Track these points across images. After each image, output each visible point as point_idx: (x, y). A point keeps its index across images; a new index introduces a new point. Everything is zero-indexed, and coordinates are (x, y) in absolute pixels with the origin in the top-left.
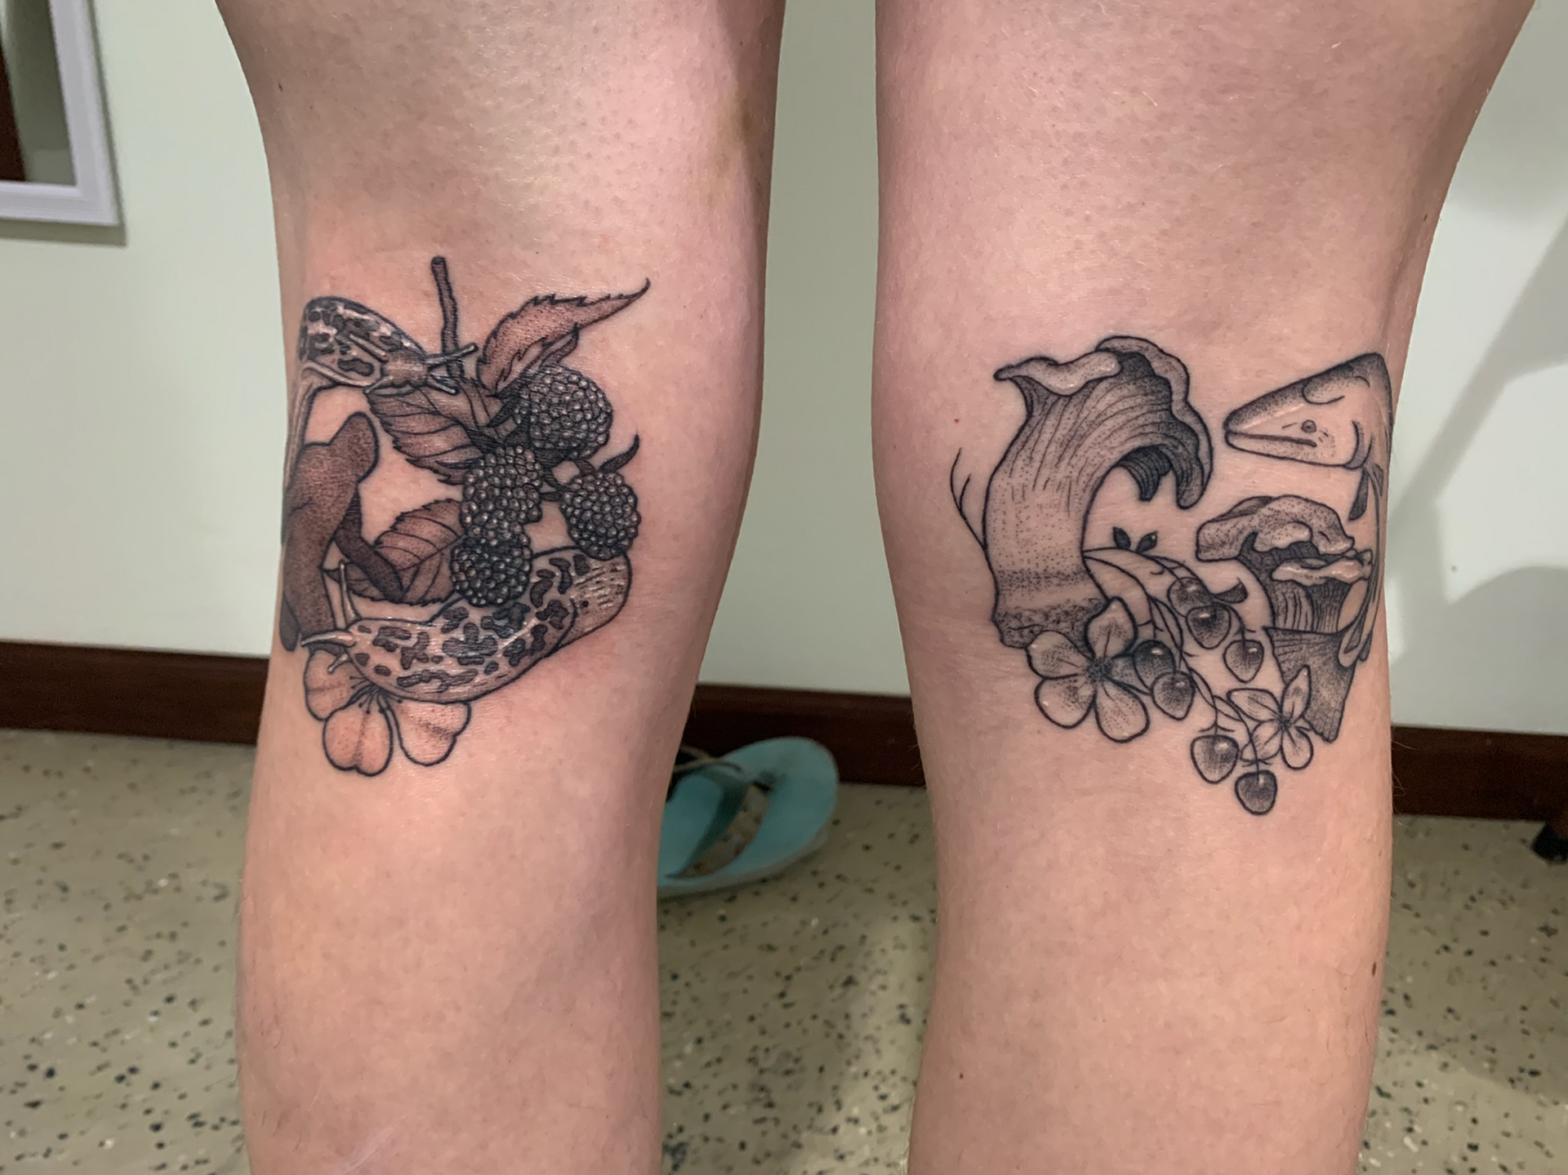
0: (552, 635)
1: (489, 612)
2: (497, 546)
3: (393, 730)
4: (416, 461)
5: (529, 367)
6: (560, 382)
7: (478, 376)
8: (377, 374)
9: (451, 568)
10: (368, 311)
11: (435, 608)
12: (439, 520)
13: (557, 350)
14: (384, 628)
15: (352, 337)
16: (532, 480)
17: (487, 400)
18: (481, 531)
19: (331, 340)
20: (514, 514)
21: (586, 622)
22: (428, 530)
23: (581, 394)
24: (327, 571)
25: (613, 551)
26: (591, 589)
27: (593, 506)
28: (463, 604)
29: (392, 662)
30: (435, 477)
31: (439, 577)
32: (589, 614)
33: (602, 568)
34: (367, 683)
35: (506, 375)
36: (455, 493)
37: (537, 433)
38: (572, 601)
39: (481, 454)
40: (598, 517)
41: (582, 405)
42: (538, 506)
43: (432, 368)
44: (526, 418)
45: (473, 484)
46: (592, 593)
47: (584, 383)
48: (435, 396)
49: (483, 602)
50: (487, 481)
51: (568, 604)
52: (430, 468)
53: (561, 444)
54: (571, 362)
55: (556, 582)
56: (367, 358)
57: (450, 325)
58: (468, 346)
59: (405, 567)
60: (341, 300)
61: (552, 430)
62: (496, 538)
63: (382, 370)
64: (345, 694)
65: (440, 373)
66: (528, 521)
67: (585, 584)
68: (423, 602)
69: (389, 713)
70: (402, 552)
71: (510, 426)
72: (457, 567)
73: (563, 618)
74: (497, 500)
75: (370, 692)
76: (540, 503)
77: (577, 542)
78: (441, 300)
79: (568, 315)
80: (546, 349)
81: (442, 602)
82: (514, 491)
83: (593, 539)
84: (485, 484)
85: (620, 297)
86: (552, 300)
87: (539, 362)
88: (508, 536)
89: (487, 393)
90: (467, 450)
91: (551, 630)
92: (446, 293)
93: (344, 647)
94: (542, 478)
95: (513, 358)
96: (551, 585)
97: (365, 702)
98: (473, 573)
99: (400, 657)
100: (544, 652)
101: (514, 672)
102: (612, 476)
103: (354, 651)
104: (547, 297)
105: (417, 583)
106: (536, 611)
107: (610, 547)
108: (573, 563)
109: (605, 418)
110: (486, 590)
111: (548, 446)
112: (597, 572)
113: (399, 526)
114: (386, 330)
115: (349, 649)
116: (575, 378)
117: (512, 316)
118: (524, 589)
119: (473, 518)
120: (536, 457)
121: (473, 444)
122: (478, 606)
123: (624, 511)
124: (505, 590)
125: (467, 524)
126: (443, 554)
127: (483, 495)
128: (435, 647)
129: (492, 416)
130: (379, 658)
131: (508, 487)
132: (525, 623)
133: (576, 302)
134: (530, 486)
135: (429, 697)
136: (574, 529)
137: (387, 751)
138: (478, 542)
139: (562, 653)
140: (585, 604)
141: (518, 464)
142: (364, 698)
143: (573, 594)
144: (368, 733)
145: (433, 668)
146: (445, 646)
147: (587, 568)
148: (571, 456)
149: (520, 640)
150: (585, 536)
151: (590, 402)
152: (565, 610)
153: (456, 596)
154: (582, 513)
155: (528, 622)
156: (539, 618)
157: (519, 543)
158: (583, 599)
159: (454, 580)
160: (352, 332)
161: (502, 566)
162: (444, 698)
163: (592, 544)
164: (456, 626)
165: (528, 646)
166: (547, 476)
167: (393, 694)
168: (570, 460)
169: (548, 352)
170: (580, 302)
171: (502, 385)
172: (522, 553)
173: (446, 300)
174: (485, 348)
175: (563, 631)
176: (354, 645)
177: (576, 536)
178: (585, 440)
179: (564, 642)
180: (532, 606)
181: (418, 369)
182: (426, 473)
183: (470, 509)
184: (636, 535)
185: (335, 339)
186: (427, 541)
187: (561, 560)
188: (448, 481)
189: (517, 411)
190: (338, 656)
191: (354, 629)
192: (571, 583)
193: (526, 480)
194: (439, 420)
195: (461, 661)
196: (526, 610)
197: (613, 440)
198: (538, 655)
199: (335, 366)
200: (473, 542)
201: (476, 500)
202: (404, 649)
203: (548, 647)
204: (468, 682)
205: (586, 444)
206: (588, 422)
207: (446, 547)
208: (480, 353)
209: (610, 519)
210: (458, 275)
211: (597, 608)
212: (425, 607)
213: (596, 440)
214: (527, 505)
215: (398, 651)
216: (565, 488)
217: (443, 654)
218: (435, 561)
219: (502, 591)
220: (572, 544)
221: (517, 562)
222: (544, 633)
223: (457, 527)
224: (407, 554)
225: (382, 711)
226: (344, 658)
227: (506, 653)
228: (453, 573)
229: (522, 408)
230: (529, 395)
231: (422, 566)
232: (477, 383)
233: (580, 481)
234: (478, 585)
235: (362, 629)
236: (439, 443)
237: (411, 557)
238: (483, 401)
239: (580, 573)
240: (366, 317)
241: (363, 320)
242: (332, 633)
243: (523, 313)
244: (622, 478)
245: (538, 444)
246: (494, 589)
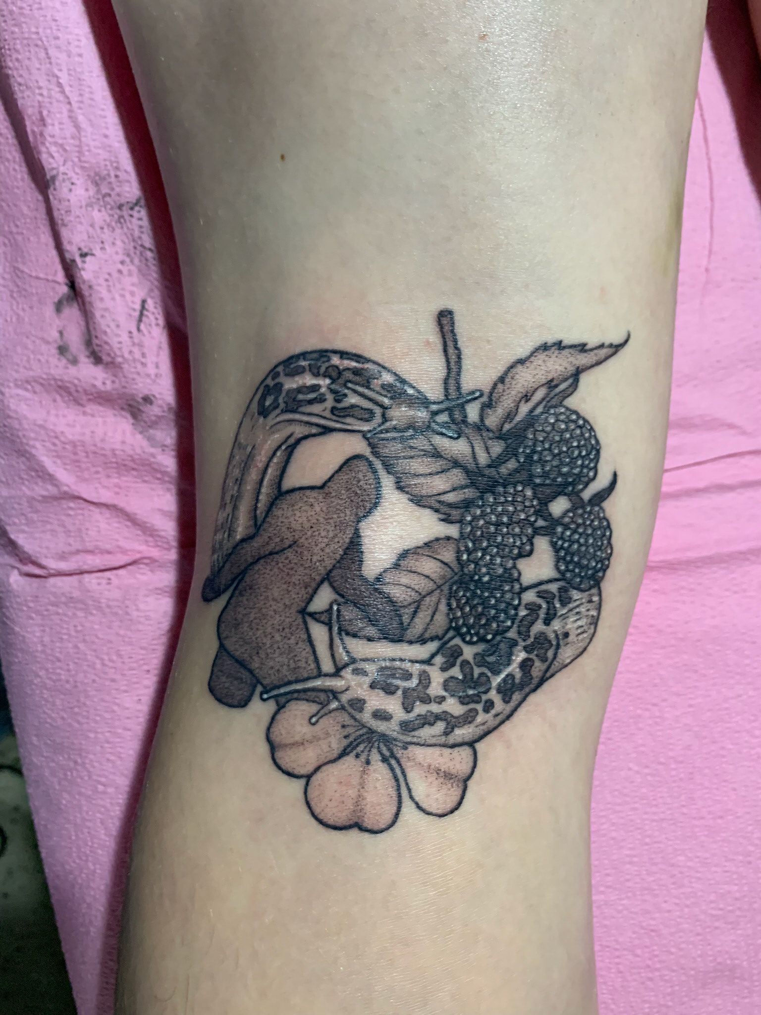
0: (538, 668)
1: (480, 648)
2: (487, 583)
3: (400, 781)
4: (419, 501)
5: (534, 408)
6: (562, 421)
7: (482, 419)
8: (378, 419)
9: (449, 605)
10: (368, 360)
11: (432, 646)
12: (438, 557)
13: (560, 392)
14: (382, 669)
15: (350, 385)
16: (528, 516)
17: (490, 442)
18: (475, 568)
19: (323, 390)
20: (507, 550)
21: (566, 653)
22: (429, 567)
23: (578, 432)
24: (312, 615)
25: (592, 582)
26: (572, 620)
27: (579, 538)
28: (457, 641)
29: (393, 705)
30: (436, 516)
31: (437, 613)
32: (569, 645)
33: (581, 599)
34: (365, 730)
35: (512, 417)
36: (453, 531)
37: (539, 470)
38: (555, 632)
39: (479, 494)
40: (583, 549)
41: (579, 441)
42: (531, 541)
43: (435, 413)
44: (529, 457)
45: (470, 523)
46: (571, 625)
47: (581, 422)
48: (438, 440)
49: (475, 639)
50: (484, 519)
51: (552, 636)
52: (431, 508)
53: (559, 480)
54: (572, 402)
55: (542, 614)
56: (366, 404)
57: (453, 374)
58: (473, 392)
59: (406, 603)
60: (335, 352)
61: (552, 466)
62: (488, 573)
63: (383, 415)
64: (336, 744)
65: (443, 418)
66: (520, 556)
67: (566, 615)
68: (422, 640)
69: (393, 762)
70: (404, 588)
71: (512, 465)
72: (454, 605)
73: (547, 650)
74: (490, 537)
75: (369, 740)
76: (533, 537)
77: (563, 574)
78: (445, 351)
79: (571, 359)
80: (551, 391)
81: (440, 639)
82: (510, 527)
83: (577, 570)
84: (481, 522)
85: (611, 346)
86: (559, 345)
87: (544, 403)
88: (500, 571)
89: (491, 435)
90: (466, 490)
91: (537, 663)
92: (450, 344)
93: (334, 694)
94: (537, 513)
95: (520, 401)
96: (537, 618)
97: (362, 752)
98: (467, 609)
99: (401, 700)
100: (532, 686)
101: (508, 708)
102: (597, 509)
103: (344, 698)
104: (554, 344)
105: (416, 620)
106: (523, 644)
107: (589, 578)
108: (557, 594)
109: (595, 454)
110: (477, 627)
111: (548, 482)
112: (578, 603)
113: (402, 563)
114: (387, 378)
115: (339, 696)
116: (574, 417)
117: (521, 362)
118: (513, 623)
119: (469, 555)
120: (534, 493)
121: (473, 484)
122: (470, 643)
123: (602, 544)
124: (494, 625)
125: (463, 561)
126: (442, 591)
127: (479, 533)
128: (436, 689)
129: (494, 455)
130: (376, 701)
131: (504, 524)
132: (514, 658)
133: (580, 348)
134: (526, 522)
135: (433, 741)
136: (561, 561)
137: (396, 803)
138: (472, 578)
139: (546, 686)
140: (566, 635)
141: (517, 501)
142: (361, 748)
143: (556, 625)
144: (369, 786)
145: (435, 708)
146: (446, 685)
147: (570, 600)
148: (566, 491)
149: (511, 676)
150: (571, 567)
151: (586, 440)
152: (550, 642)
153: (451, 633)
154: (570, 546)
155: (517, 656)
156: (527, 652)
157: (511, 577)
158: (565, 631)
159: (451, 617)
160: (350, 381)
161: (493, 602)
162: (451, 739)
163: (575, 576)
164: (453, 665)
165: (517, 681)
166: (542, 511)
167: (395, 740)
168: (565, 494)
169: (553, 394)
170: (582, 348)
171: (507, 427)
172: (512, 587)
173: (451, 350)
174: (491, 393)
175: (547, 663)
176: (347, 690)
177: (563, 568)
178: (579, 475)
179: (548, 675)
180: (520, 640)
181: (422, 415)
182: (427, 511)
183: (466, 547)
184: (608, 566)
185: (329, 388)
186: (428, 577)
187: (546, 592)
188: (447, 520)
189: (521, 450)
190: (324, 705)
191: (347, 673)
192: (555, 614)
193: (523, 516)
194: (441, 463)
195: (463, 701)
196: (514, 644)
197: (599, 476)
198: (527, 690)
199: (327, 414)
200: (467, 578)
201: (472, 538)
202: (406, 691)
203: (535, 681)
204: (470, 723)
205: (580, 480)
206: (583, 457)
207: (445, 583)
208: (485, 399)
209: (592, 550)
210: (462, 328)
211: (575, 640)
212: (424, 646)
213: (587, 475)
214: (521, 540)
215: (400, 692)
216: (558, 522)
217: (444, 694)
218: (434, 598)
219: (492, 626)
220: (557, 576)
221: (507, 596)
222: (531, 667)
223: (454, 565)
224: (409, 590)
225: (385, 760)
226: (334, 705)
227: (499, 691)
228: (451, 609)
229: (525, 447)
230: (535, 435)
231: (423, 603)
232: (480, 427)
233: (571, 515)
234: (472, 621)
235: (356, 672)
236: (440, 484)
237: (413, 594)
238: (485, 443)
239: (563, 604)
240: (366, 366)
241: (362, 369)
242: (316, 680)
243: (532, 359)
244: (604, 511)
245: (538, 481)
246: (485, 625)
